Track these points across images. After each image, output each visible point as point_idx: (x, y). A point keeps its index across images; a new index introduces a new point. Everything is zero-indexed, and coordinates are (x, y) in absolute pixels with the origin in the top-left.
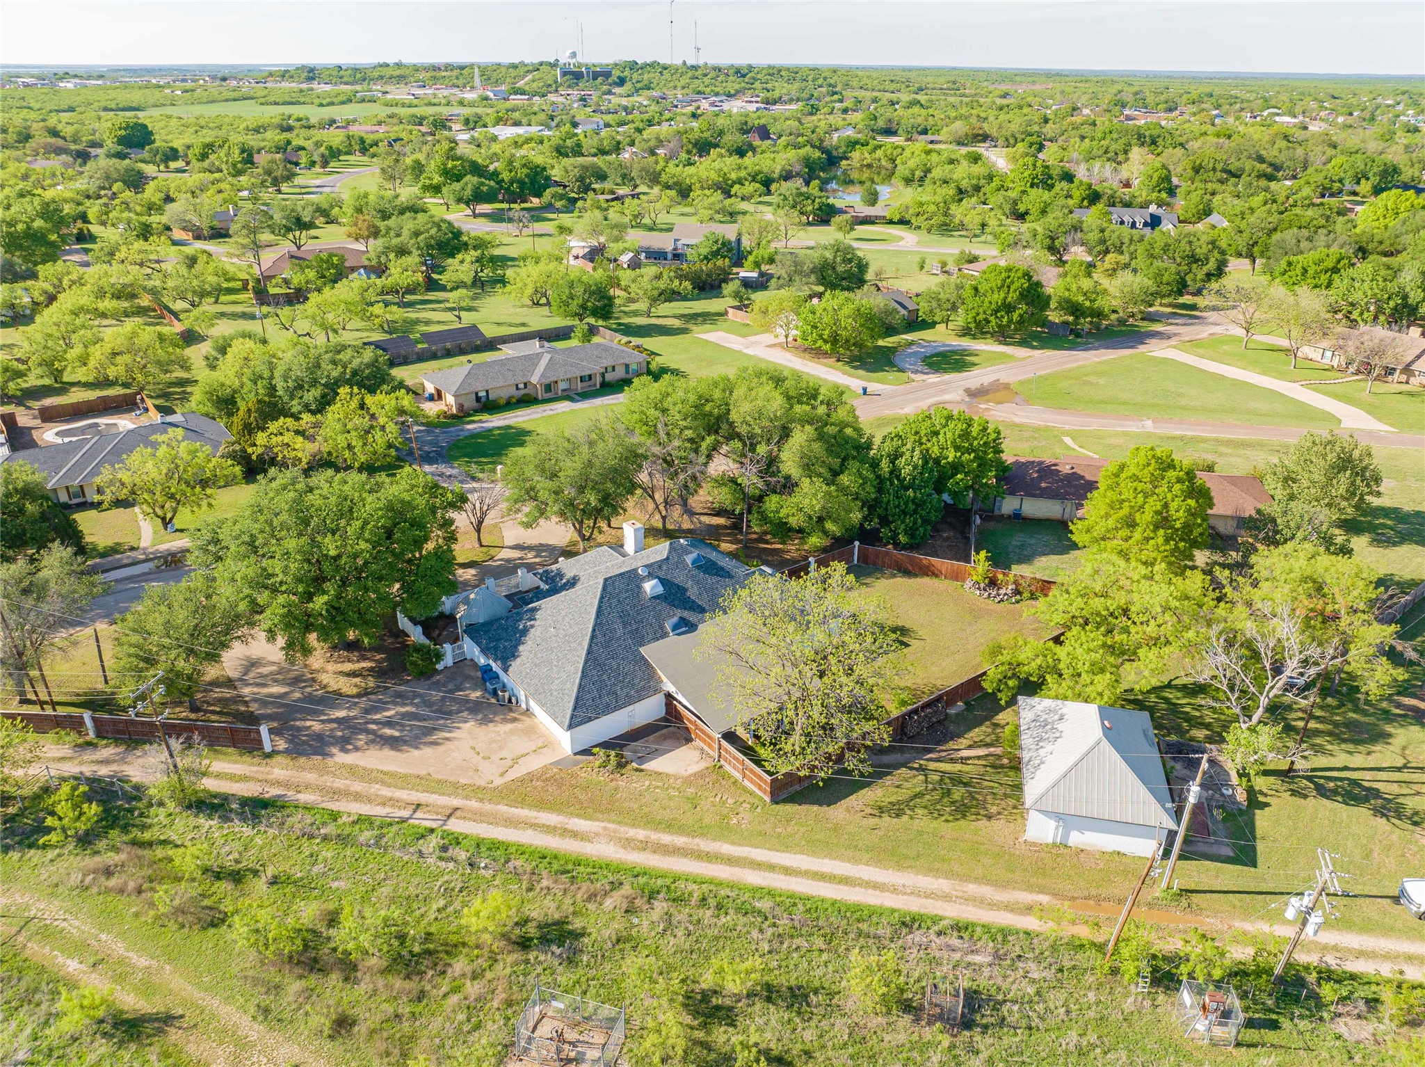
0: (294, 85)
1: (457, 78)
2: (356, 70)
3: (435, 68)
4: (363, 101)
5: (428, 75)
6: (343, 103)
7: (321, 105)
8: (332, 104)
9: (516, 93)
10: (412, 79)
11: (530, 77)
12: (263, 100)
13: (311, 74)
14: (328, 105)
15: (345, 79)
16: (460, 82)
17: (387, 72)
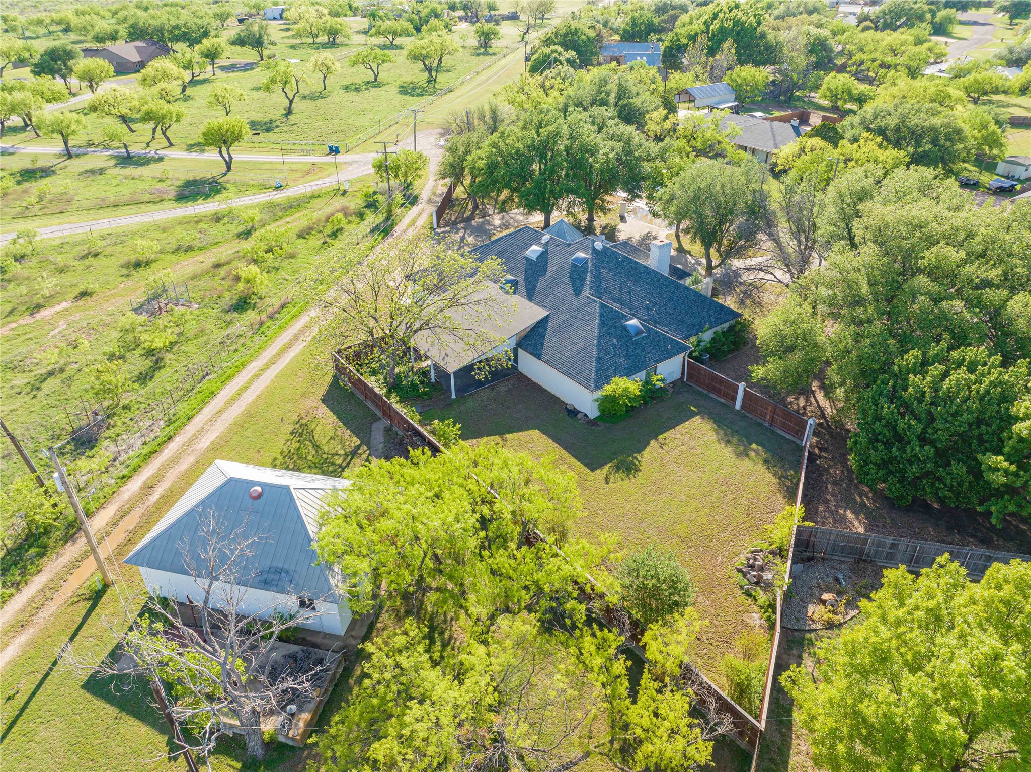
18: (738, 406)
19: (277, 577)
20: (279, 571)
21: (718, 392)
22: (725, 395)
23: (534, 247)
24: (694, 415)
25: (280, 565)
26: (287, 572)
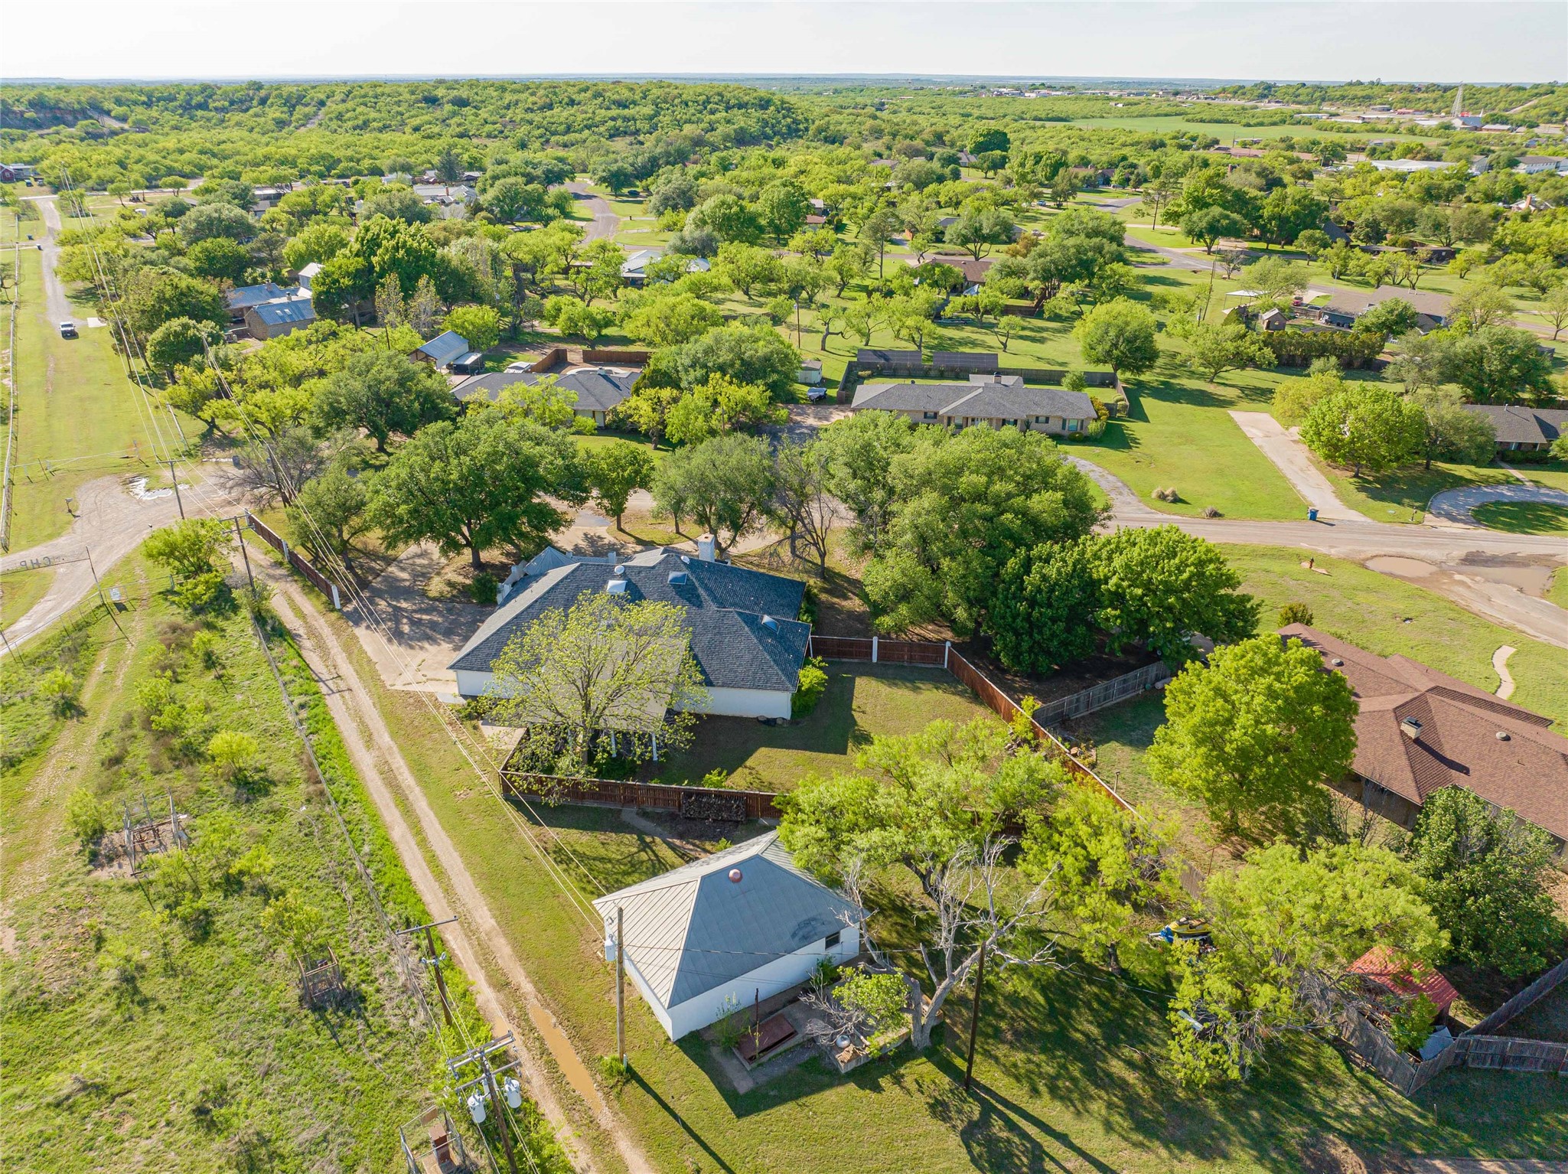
0: (1242, 102)
1: (1435, 101)
2: (1318, 87)
3: (1413, 89)
4: (1299, 123)
5: (1400, 96)
6: (1274, 124)
7: (1248, 125)
8: (1261, 124)
9: (1494, 122)
10: (1379, 101)
11: (1535, 102)
12: (1190, 117)
13: (1267, 91)
14: (1256, 125)
15: (1301, 98)
16: (1434, 107)
17: (1353, 92)
18: (875, 659)
19: (810, 928)
20: (808, 923)
21: (851, 655)
22: (858, 655)
23: (611, 583)
24: (853, 680)
25: (805, 917)
26: (814, 919)
